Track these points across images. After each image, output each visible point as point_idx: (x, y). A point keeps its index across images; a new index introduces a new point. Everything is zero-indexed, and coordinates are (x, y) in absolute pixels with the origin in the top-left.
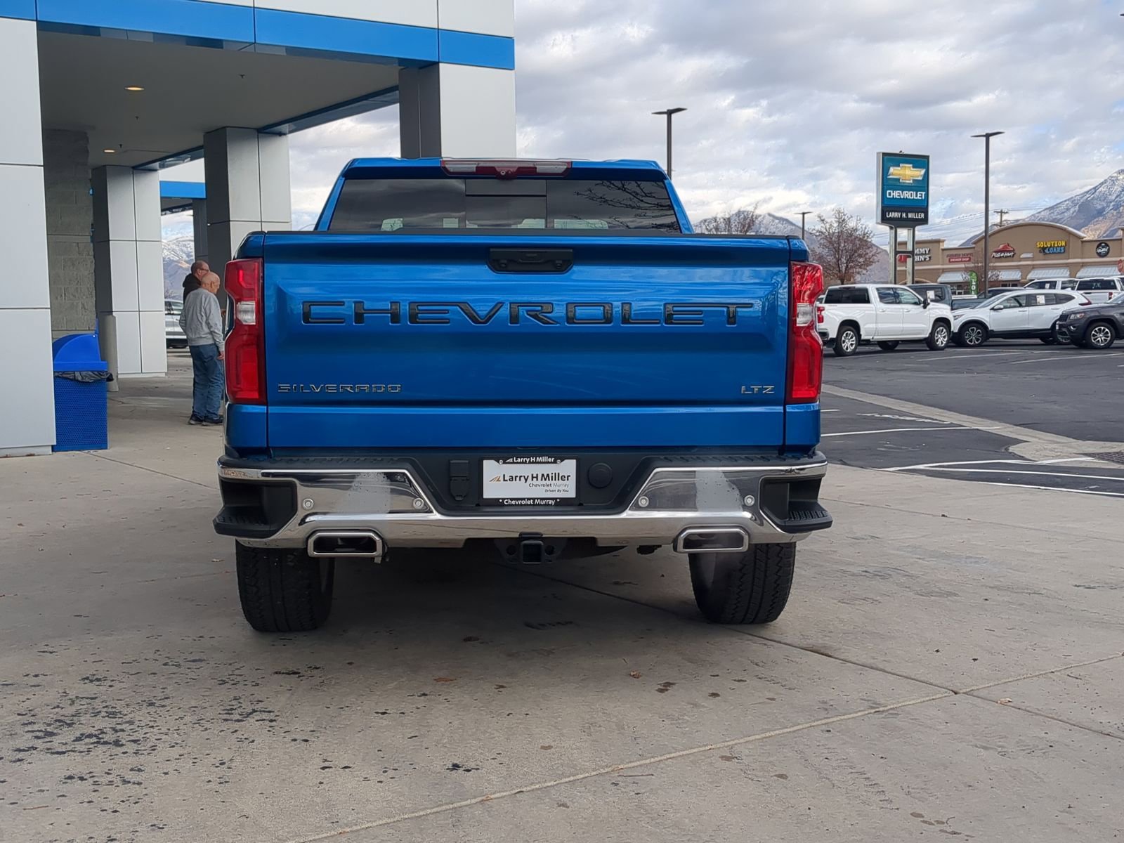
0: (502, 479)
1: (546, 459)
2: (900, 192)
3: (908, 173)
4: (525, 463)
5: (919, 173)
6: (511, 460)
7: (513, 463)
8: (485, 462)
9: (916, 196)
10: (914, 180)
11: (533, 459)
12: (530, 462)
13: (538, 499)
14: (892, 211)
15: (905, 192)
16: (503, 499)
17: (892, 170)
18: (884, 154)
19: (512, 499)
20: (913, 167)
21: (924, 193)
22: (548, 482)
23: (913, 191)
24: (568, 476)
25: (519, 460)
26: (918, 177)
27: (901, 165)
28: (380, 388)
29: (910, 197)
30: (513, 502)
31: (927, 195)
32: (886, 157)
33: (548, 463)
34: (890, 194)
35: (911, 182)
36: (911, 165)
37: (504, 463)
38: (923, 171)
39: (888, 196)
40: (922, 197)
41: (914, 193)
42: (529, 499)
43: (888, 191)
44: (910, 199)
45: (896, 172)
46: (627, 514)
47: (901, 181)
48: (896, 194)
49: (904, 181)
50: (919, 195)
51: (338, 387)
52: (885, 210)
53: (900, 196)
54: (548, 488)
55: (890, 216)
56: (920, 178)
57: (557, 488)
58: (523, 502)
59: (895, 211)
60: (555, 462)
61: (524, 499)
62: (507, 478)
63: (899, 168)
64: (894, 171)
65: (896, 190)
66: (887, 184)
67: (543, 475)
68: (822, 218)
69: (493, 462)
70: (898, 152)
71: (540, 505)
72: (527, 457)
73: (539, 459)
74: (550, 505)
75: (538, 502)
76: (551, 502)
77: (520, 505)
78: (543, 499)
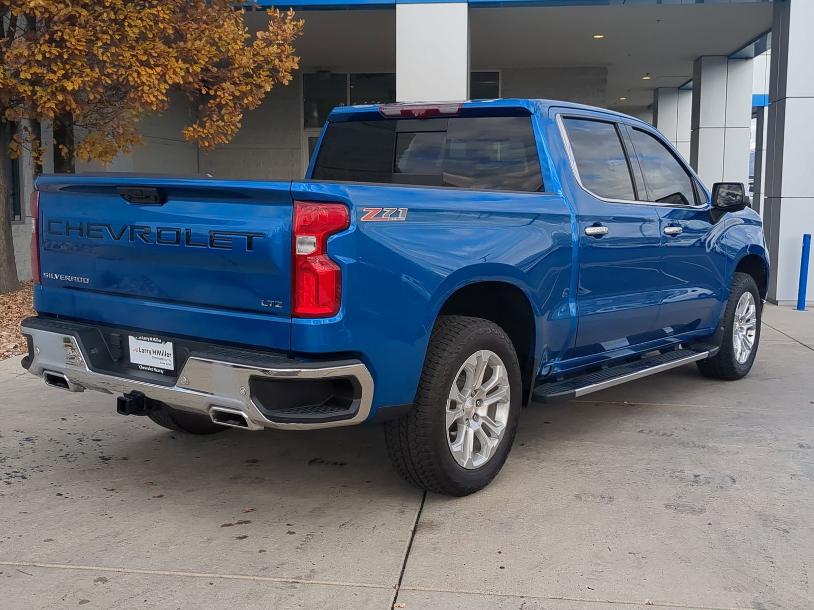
0: (138, 350)
1: (156, 340)
4: (147, 341)
6: (141, 338)
7: (142, 340)
8: (129, 337)
11: (150, 339)
12: (150, 341)
13: (155, 368)
16: (139, 365)
19: (143, 366)
22: (161, 357)
24: (169, 354)
25: (144, 338)
30: (144, 368)
33: (158, 342)
37: (138, 339)
42: (151, 367)
46: (175, 388)
54: (161, 361)
57: (165, 362)
58: (149, 369)
60: (162, 341)
61: (148, 366)
62: (141, 350)
67: (158, 351)
69: (133, 337)
71: (156, 372)
72: (149, 337)
73: (154, 339)
74: (161, 373)
75: (155, 370)
76: (162, 371)
77: (147, 371)
78: (158, 368)
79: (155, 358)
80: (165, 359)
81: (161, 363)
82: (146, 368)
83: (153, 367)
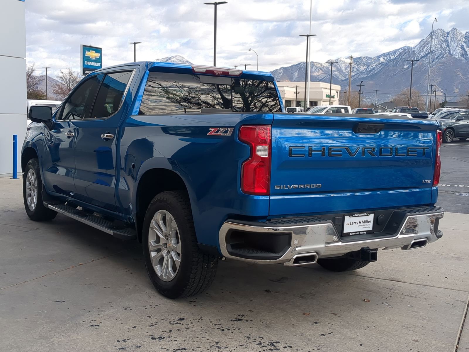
0: (350, 224)
1: (365, 214)
2: (90, 62)
3: (93, 55)
5: (98, 55)
6: (354, 216)
8: (346, 217)
9: (97, 65)
10: (96, 58)
11: (361, 215)
12: (360, 216)
13: (361, 231)
14: (87, 70)
15: (92, 63)
16: (350, 233)
17: (87, 53)
18: (83, 46)
19: (353, 233)
20: (96, 52)
21: (100, 64)
22: (364, 224)
23: (96, 62)
24: (371, 221)
25: (357, 215)
26: (97, 57)
27: (90, 51)
28: (313, 186)
29: (94, 65)
30: (353, 234)
31: (101, 64)
32: (84, 47)
33: (366, 216)
34: (86, 63)
35: (95, 58)
36: (94, 52)
37: (352, 217)
38: (99, 55)
39: (85, 64)
40: (99, 65)
41: (96, 63)
42: (358, 232)
43: (85, 62)
44: (94, 66)
45: (88, 54)
46: (399, 236)
47: (90, 58)
48: (88, 63)
49: (92, 58)
50: (98, 64)
51: (298, 186)
52: (84, 69)
53: (90, 64)
55: (87, 72)
56: (99, 57)
59: (88, 70)
60: (368, 215)
61: (356, 232)
63: (90, 52)
64: (88, 53)
65: (89, 61)
66: (85, 58)
67: (363, 221)
68: (62, 72)
69: (348, 217)
70: (89, 45)
71: (361, 234)
72: (359, 214)
73: (363, 214)
74: (365, 234)
75: (361, 233)
76: (365, 233)
77: (356, 235)
78: (362, 231)
79: (360, 226)
80: (366, 225)
81: (363, 228)
82: (354, 234)
83: (360, 232)
